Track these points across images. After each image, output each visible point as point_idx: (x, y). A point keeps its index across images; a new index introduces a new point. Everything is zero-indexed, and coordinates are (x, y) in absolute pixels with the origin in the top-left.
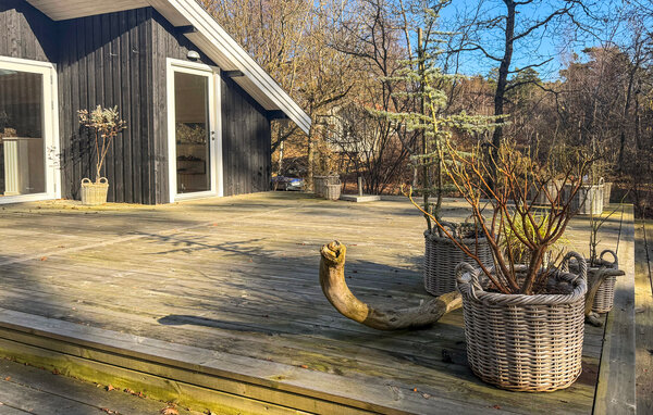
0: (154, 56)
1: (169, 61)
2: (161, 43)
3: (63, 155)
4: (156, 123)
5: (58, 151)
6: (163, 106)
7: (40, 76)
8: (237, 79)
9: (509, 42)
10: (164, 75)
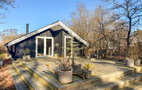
0: (63, 36)
1: (65, 36)
2: (64, 34)
3: (54, 50)
4: (63, 45)
5: (53, 50)
6: (64, 43)
7: (51, 39)
8: (76, 38)
9: (130, 27)
10: (64, 39)
